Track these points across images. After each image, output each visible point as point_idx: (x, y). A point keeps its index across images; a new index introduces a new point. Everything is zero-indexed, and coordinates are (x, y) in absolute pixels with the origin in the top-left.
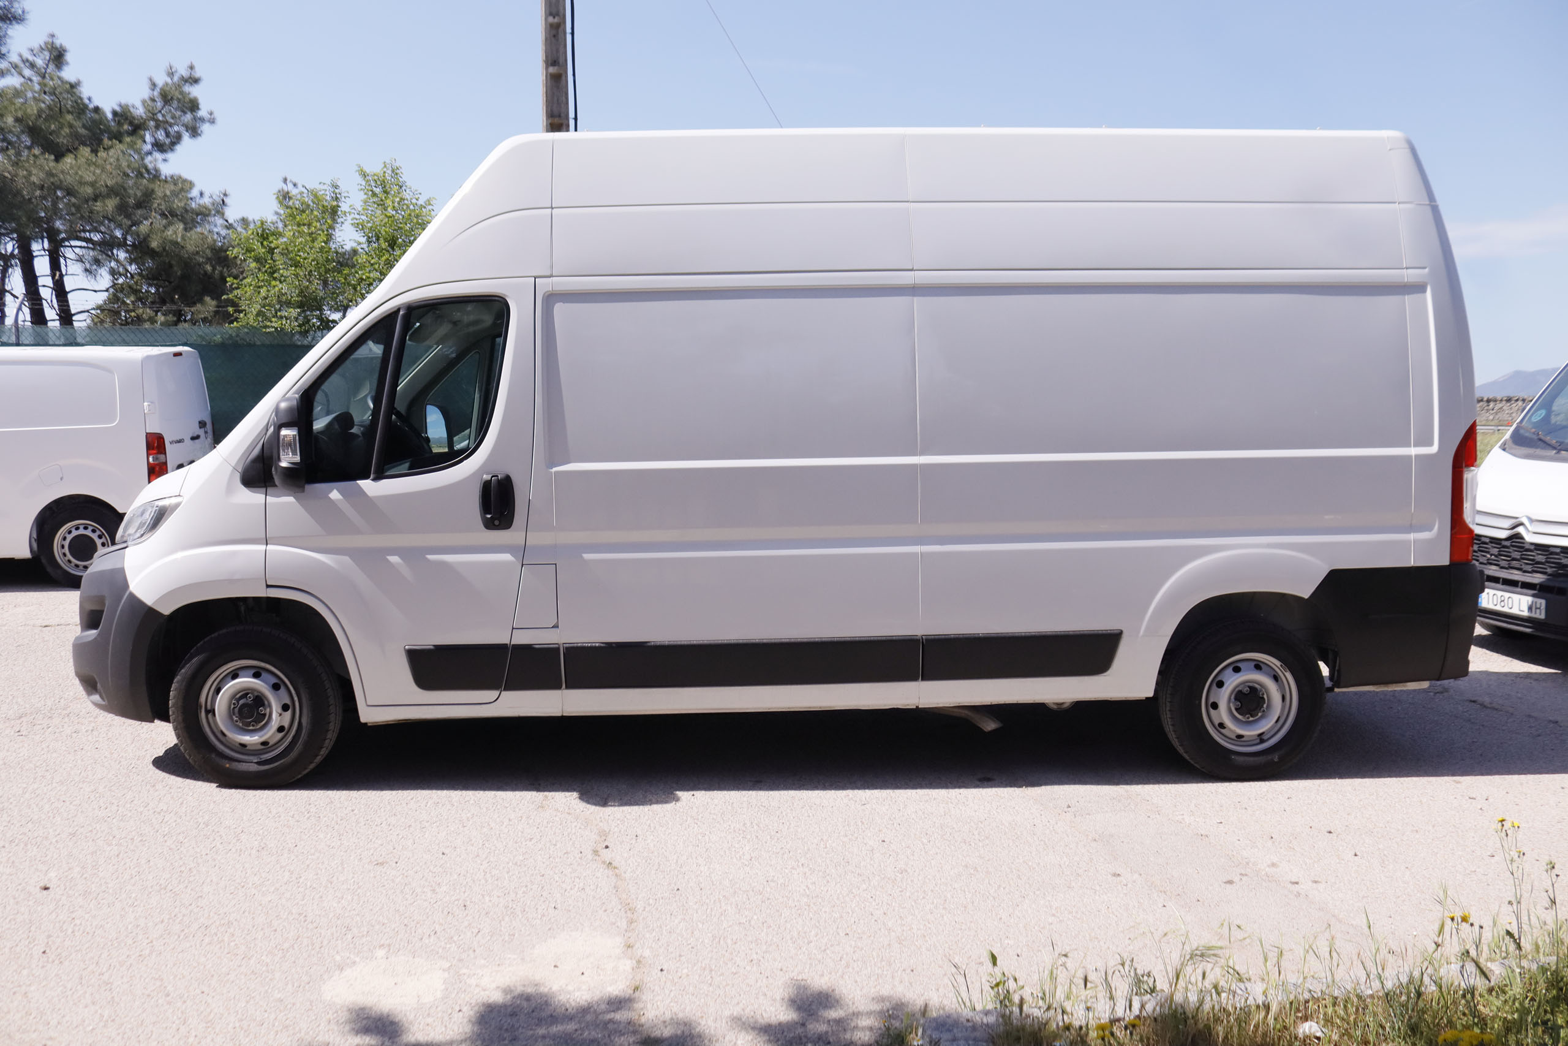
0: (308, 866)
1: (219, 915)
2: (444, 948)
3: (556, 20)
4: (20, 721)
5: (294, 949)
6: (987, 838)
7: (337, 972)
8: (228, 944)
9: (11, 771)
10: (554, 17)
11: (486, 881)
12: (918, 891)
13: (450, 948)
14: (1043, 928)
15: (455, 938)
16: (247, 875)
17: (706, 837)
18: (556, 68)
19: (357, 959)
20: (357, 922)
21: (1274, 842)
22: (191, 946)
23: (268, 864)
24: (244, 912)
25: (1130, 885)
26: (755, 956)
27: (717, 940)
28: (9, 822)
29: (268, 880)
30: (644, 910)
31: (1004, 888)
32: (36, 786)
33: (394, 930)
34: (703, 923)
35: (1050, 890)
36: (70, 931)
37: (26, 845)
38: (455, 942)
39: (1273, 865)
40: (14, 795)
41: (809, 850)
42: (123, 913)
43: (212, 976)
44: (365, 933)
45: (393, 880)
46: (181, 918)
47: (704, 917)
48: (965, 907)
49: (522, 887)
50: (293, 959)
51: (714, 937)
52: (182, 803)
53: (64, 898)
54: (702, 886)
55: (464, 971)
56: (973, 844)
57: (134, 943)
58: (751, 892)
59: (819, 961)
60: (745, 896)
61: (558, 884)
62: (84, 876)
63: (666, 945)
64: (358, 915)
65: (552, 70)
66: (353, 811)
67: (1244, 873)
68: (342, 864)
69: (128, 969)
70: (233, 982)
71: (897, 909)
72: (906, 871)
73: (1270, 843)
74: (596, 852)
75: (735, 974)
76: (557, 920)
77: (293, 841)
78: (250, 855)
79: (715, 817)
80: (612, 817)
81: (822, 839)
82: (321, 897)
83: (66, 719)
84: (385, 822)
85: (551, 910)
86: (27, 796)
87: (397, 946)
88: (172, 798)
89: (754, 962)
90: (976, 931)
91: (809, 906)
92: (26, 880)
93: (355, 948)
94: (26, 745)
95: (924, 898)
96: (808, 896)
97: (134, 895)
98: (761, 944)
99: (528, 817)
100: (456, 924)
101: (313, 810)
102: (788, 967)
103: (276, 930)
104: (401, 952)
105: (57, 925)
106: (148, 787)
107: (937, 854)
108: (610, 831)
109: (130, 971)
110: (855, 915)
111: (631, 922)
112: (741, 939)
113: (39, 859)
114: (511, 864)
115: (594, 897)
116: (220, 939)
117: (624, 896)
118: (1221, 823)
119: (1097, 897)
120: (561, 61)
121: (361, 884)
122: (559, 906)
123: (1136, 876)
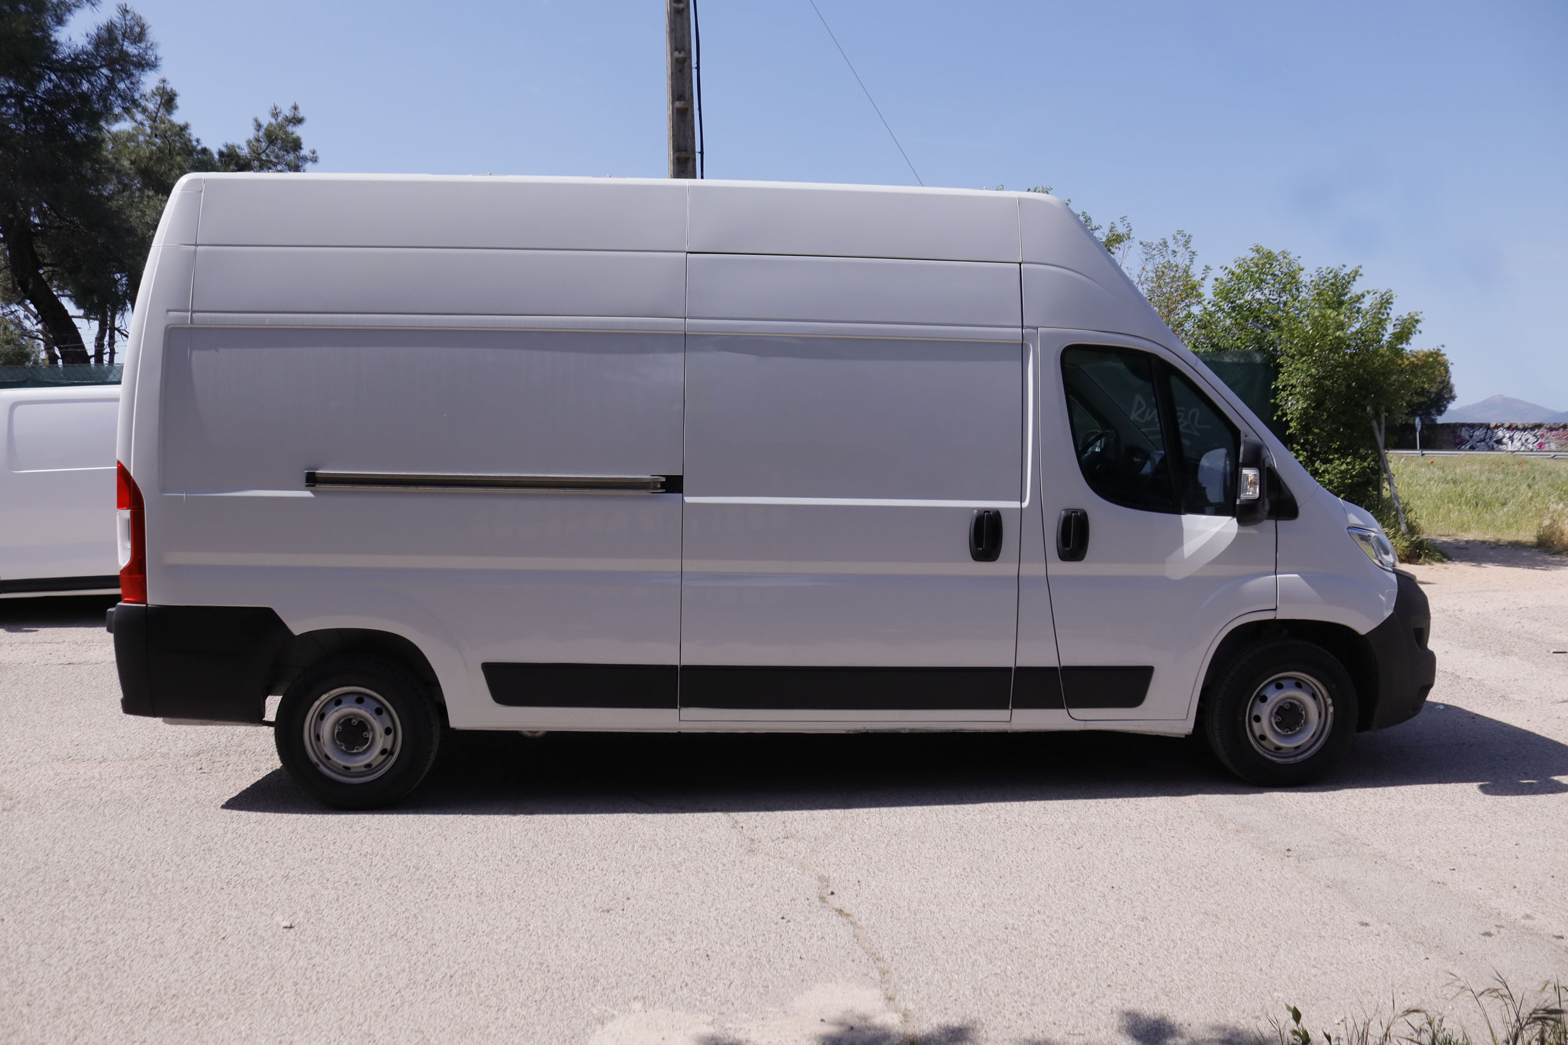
0: (533, 912)
1: (459, 964)
2: (701, 1001)
3: (682, 55)
4: (199, 758)
5: (546, 1001)
6: (1217, 883)
7: (599, 1026)
8: (478, 996)
9: (207, 810)
10: (680, 53)
11: (721, 929)
12: (1166, 940)
13: (706, 1000)
14: (1309, 980)
15: (709, 990)
16: (474, 922)
17: (930, 883)
18: (682, 102)
19: (616, 1013)
20: (602, 973)
21: (1518, 892)
22: (441, 997)
23: (492, 910)
24: (483, 962)
25: (1382, 936)
26: (1022, 1009)
27: (978, 992)
28: (220, 862)
29: (497, 927)
30: (893, 960)
31: (1254, 937)
32: (235, 825)
33: (643, 981)
34: (958, 974)
35: (1301, 940)
36: (314, 979)
37: (243, 887)
38: (710, 994)
39: (1528, 917)
40: (217, 835)
41: (1039, 896)
42: (361, 960)
43: (472, 1029)
44: (614, 984)
45: (624, 928)
46: (421, 967)
47: (957, 967)
48: (1221, 957)
49: (759, 936)
50: (549, 1012)
51: (975, 989)
52: (385, 846)
53: (298, 943)
54: (944, 934)
55: (729, 1025)
56: (1205, 890)
57: (382, 992)
58: (996, 941)
59: (1090, 1014)
60: (991, 945)
61: (795, 932)
62: (311, 921)
63: (927, 997)
64: (601, 965)
65: (678, 104)
66: (560, 855)
67: (1499, 924)
68: (567, 910)
69: (385, 1020)
70: (495, 1036)
71: (1151, 958)
72: (1147, 918)
73: (1514, 893)
74: (822, 899)
75: (1008, 1028)
76: (806, 971)
77: (510, 886)
78: (470, 900)
79: (932, 861)
80: (826, 862)
81: (1049, 885)
82: (557, 946)
83: (243, 757)
84: (596, 868)
85: (797, 961)
86: (229, 835)
87: (651, 998)
88: (374, 839)
89: (1023, 1015)
90: (1241, 983)
91: (1060, 955)
92: (255, 924)
93: (610, 1001)
94: (212, 783)
95: (1175, 947)
96: (1055, 945)
97: (366, 942)
98: (1024, 996)
99: (741, 862)
100: (705, 975)
101: (520, 853)
102: (1060, 1021)
103: (521, 981)
104: (657, 1005)
105: (299, 971)
106: (346, 828)
107: (1171, 900)
108: (829, 876)
109: (387, 1022)
110: (1110, 965)
111: (883, 973)
112: (1002, 991)
113: (260, 902)
114: (740, 911)
115: (837, 947)
116: (468, 989)
117: (867, 945)
118: (1454, 869)
119: (1353, 948)
120: (687, 95)
121: (593, 932)
122: (804, 956)
123: (1385, 926)
